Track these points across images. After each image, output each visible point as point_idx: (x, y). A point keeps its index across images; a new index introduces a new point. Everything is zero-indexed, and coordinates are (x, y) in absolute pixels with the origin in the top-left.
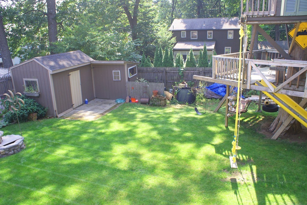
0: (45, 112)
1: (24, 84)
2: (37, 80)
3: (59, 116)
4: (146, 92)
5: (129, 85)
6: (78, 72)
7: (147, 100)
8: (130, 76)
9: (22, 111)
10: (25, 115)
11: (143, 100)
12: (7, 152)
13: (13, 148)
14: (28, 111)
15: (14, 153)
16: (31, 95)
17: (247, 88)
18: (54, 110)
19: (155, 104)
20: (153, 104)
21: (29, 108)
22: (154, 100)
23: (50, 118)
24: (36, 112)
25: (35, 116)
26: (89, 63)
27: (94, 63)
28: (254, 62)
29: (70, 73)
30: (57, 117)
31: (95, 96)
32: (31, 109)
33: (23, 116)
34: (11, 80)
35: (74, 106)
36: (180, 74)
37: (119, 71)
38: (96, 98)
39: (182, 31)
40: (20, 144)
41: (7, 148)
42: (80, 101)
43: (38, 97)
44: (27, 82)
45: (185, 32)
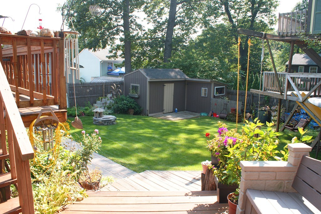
0: (140, 110)
1: (130, 88)
2: (139, 85)
3: (150, 115)
4: (226, 109)
5: (213, 100)
6: (172, 85)
7: (225, 115)
8: (216, 94)
9: (124, 105)
10: (125, 108)
11: (222, 115)
12: (103, 123)
13: (108, 121)
14: (128, 106)
15: (107, 125)
16: (133, 96)
17: (284, 98)
18: (147, 109)
19: (231, 119)
20: (229, 119)
21: (129, 104)
22: (231, 115)
23: (142, 115)
24: (133, 109)
25: (132, 111)
26: (184, 80)
27: (188, 79)
28: (290, 75)
29: (165, 84)
30: (148, 115)
31: (186, 109)
32: (130, 105)
33: (124, 109)
34: (123, 84)
35: (165, 112)
36: (265, 98)
37: (207, 89)
38: (186, 110)
39: (299, 67)
40: (113, 120)
41: (104, 120)
42: (171, 109)
43: (138, 98)
44: (132, 86)
45: (303, 67)
